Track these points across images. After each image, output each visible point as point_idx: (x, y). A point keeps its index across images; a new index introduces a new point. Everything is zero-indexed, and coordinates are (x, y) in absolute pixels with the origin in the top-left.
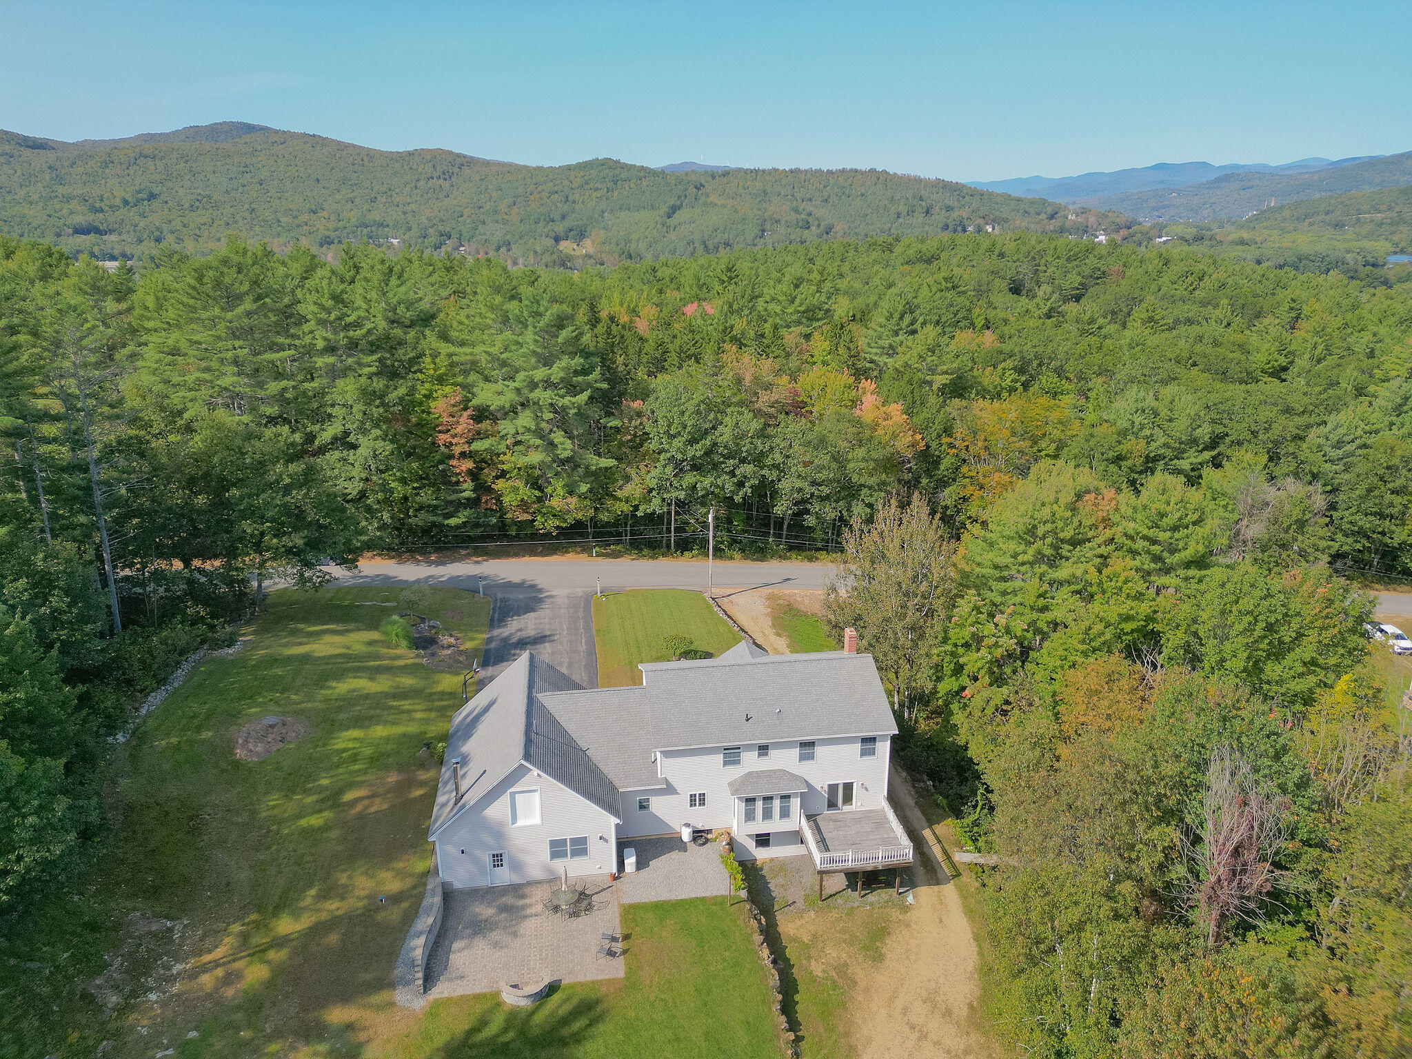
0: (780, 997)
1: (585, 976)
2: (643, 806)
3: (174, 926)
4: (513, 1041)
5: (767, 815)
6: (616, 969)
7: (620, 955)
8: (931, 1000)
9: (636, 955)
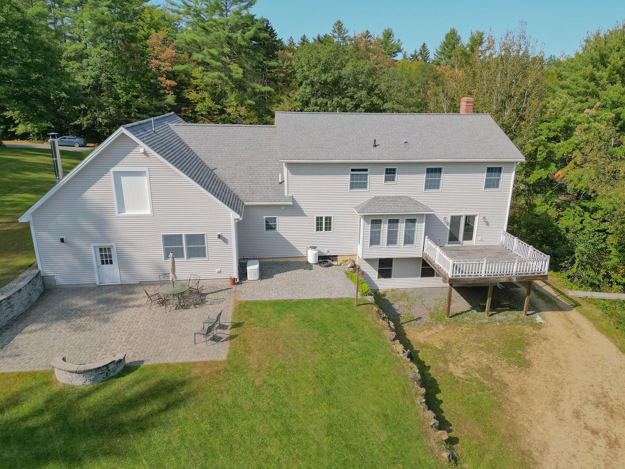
0: (423, 390)
2: (270, 226)
4: (46, 425)
5: (392, 240)
7: (226, 340)
9: (245, 341)
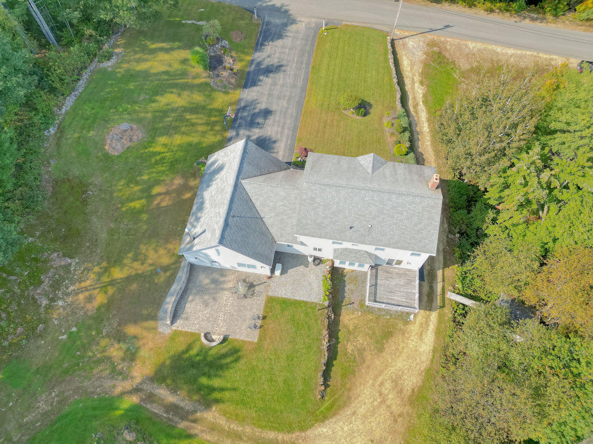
0: (324, 368)
1: (240, 336)
3: (72, 262)
6: (254, 337)
7: (259, 328)
8: (396, 381)
9: (265, 330)
